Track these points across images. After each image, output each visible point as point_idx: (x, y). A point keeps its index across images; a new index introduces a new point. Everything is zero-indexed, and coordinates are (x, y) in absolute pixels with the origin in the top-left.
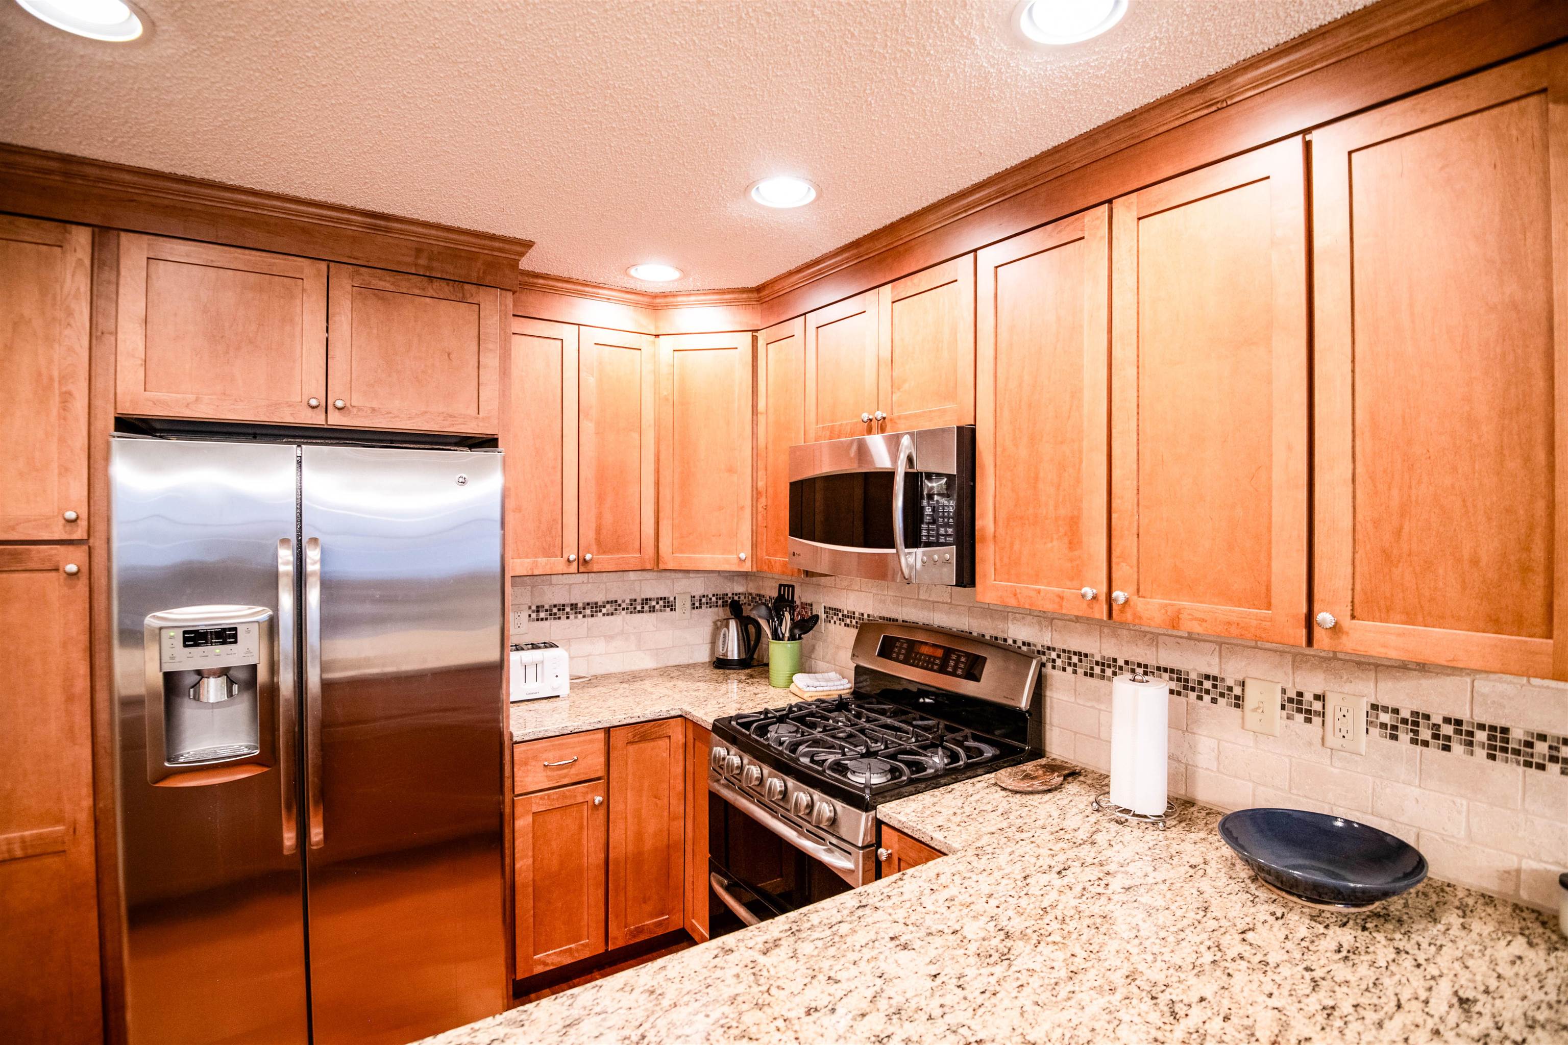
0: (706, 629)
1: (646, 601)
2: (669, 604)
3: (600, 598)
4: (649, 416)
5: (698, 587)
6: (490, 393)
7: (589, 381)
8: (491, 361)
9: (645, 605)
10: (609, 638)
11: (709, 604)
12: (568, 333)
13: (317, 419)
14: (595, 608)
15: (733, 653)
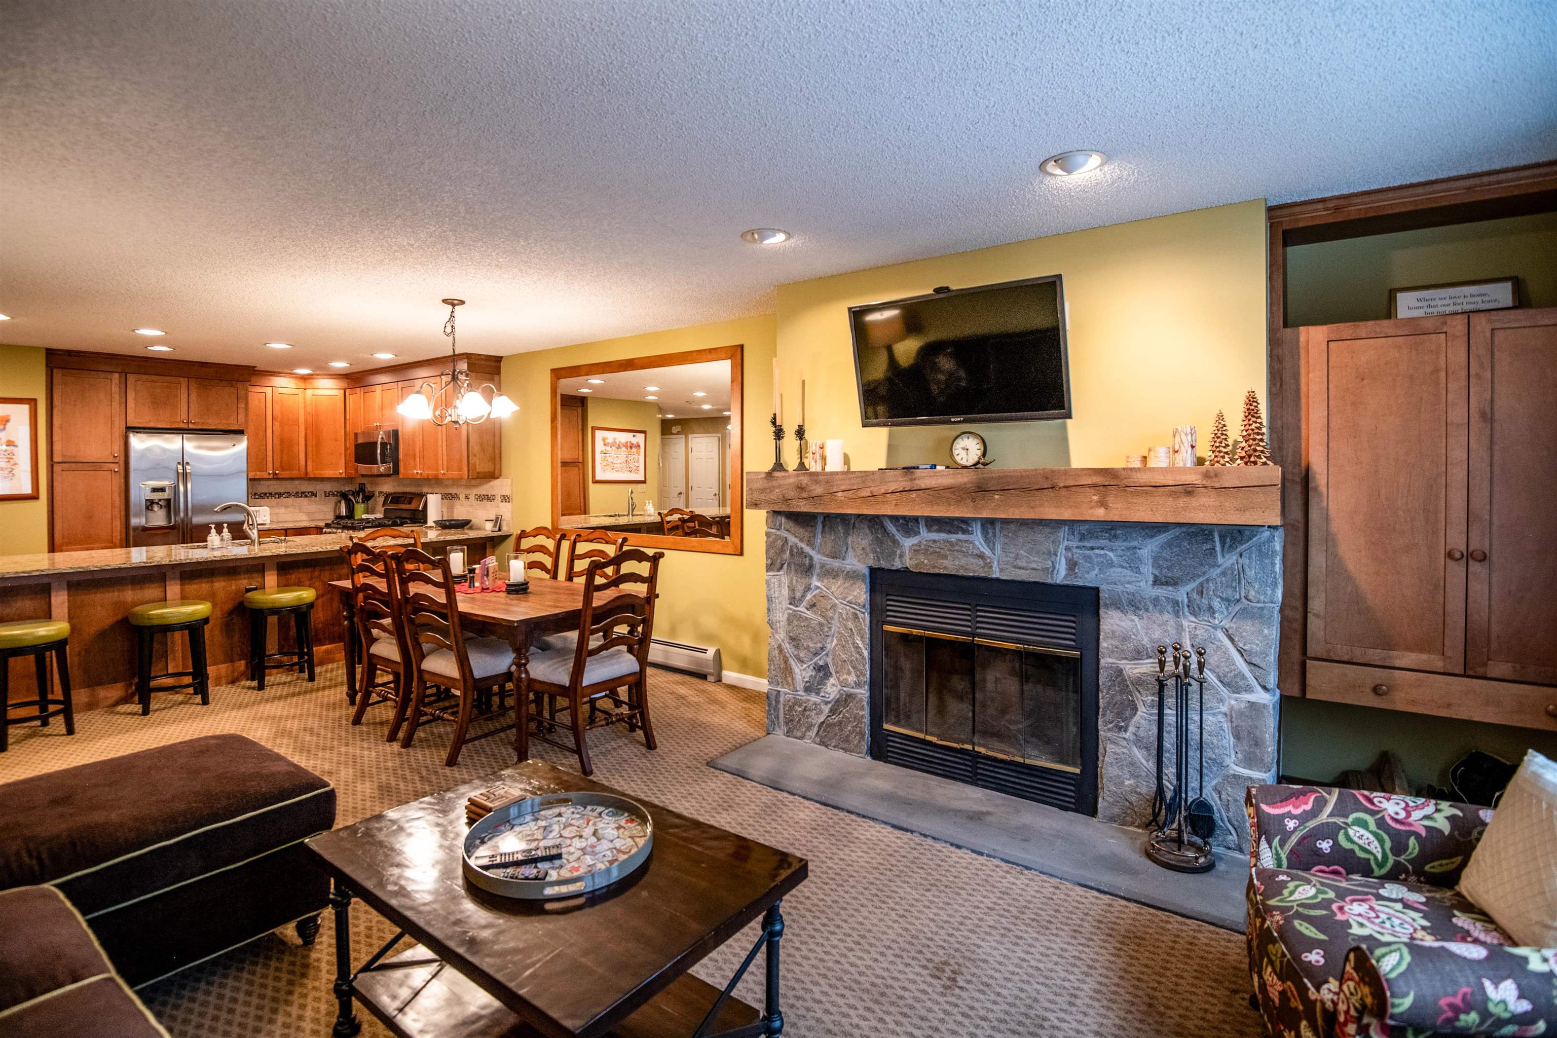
0: (332, 505)
1: (303, 493)
2: (314, 494)
3: (282, 491)
4: (302, 419)
5: (328, 487)
6: (241, 417)
7: (277, 407)
8: (242, 406)
9: (303, 494)
10: (286, 507)
11: (333, 495)
12: (268, 391)
13: (186, 426)
14: (280, 495)
15: (343, 512)
